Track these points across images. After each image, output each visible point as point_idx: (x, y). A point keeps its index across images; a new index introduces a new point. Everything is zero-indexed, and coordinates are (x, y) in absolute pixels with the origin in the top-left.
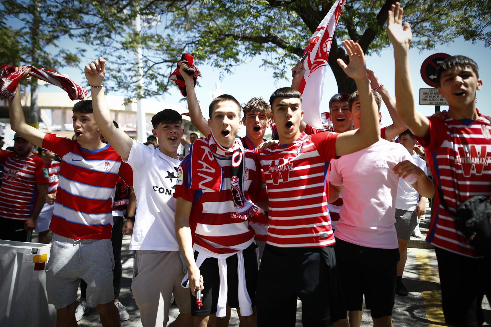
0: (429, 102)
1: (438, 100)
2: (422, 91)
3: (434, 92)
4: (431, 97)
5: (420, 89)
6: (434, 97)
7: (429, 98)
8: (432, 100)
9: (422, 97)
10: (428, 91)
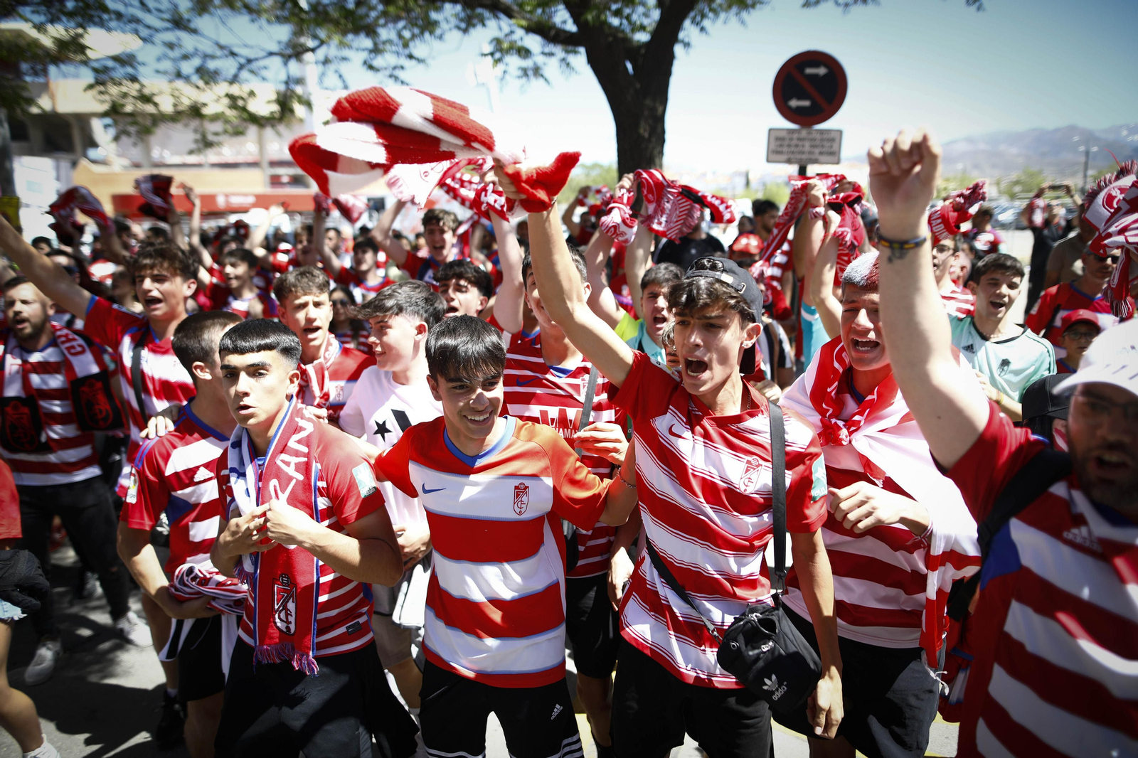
0: (785, 157)
1: (803, 153)
2: (774, 134)
3: (795, 136)
4: (789, 146)
5: (770, 130)
6: (797, 146)
7: (785, 149)
8: (793, 153)
9: (772, 147)
10: (783, 134)
